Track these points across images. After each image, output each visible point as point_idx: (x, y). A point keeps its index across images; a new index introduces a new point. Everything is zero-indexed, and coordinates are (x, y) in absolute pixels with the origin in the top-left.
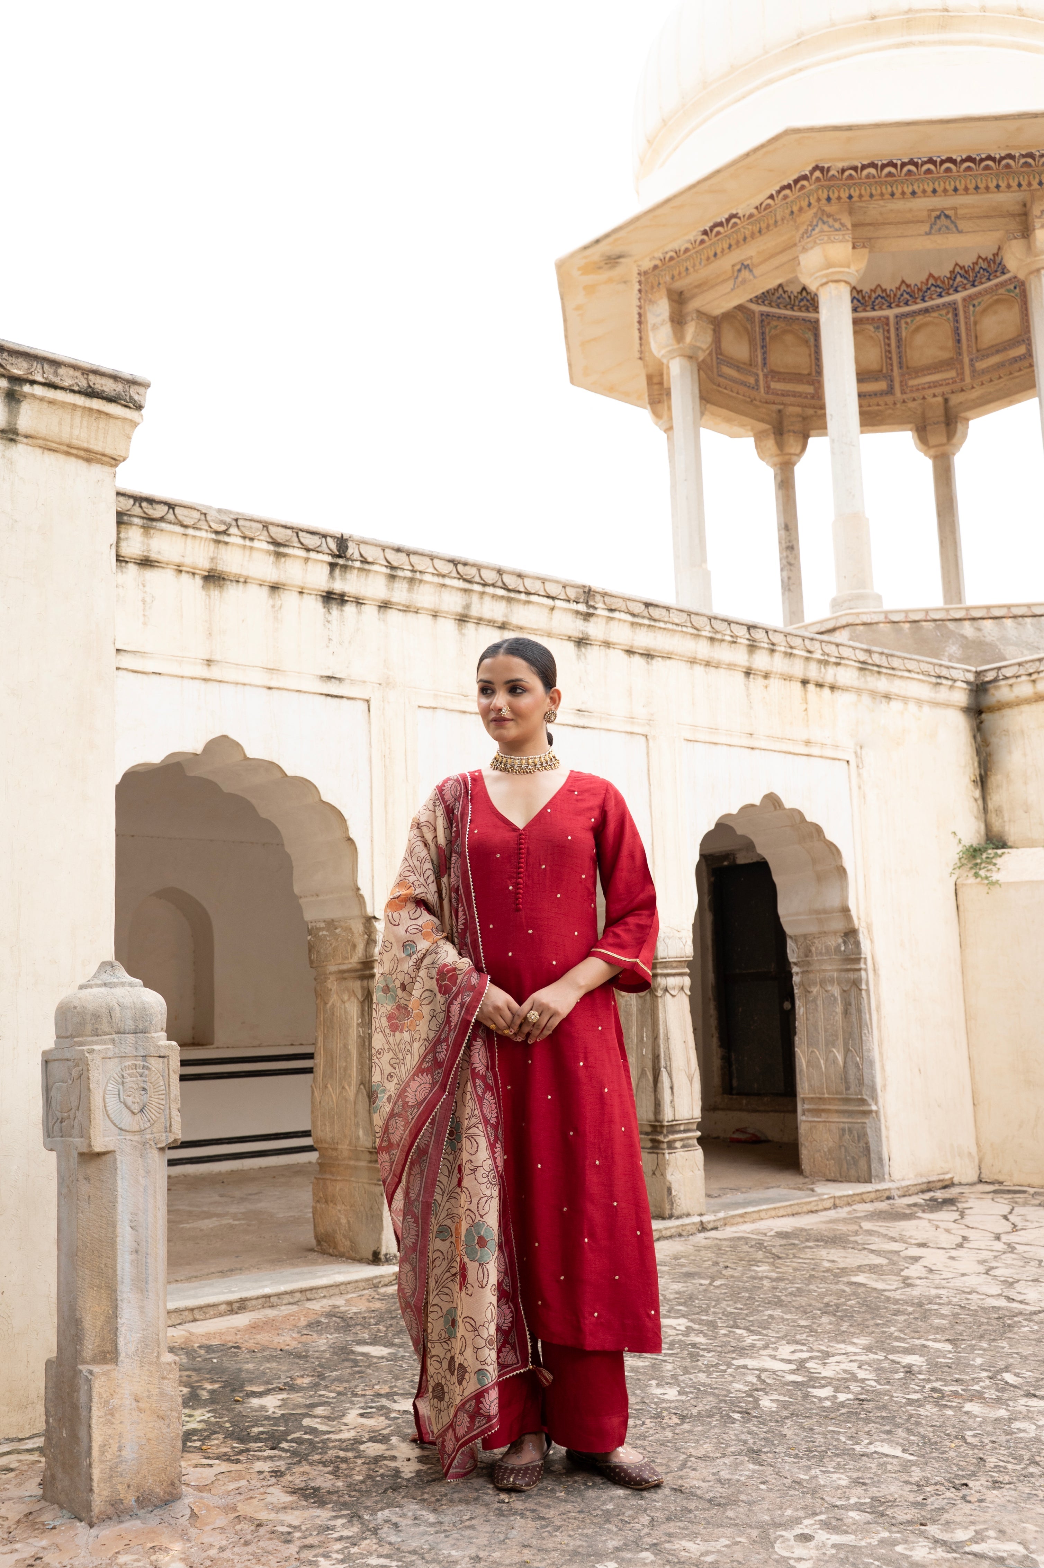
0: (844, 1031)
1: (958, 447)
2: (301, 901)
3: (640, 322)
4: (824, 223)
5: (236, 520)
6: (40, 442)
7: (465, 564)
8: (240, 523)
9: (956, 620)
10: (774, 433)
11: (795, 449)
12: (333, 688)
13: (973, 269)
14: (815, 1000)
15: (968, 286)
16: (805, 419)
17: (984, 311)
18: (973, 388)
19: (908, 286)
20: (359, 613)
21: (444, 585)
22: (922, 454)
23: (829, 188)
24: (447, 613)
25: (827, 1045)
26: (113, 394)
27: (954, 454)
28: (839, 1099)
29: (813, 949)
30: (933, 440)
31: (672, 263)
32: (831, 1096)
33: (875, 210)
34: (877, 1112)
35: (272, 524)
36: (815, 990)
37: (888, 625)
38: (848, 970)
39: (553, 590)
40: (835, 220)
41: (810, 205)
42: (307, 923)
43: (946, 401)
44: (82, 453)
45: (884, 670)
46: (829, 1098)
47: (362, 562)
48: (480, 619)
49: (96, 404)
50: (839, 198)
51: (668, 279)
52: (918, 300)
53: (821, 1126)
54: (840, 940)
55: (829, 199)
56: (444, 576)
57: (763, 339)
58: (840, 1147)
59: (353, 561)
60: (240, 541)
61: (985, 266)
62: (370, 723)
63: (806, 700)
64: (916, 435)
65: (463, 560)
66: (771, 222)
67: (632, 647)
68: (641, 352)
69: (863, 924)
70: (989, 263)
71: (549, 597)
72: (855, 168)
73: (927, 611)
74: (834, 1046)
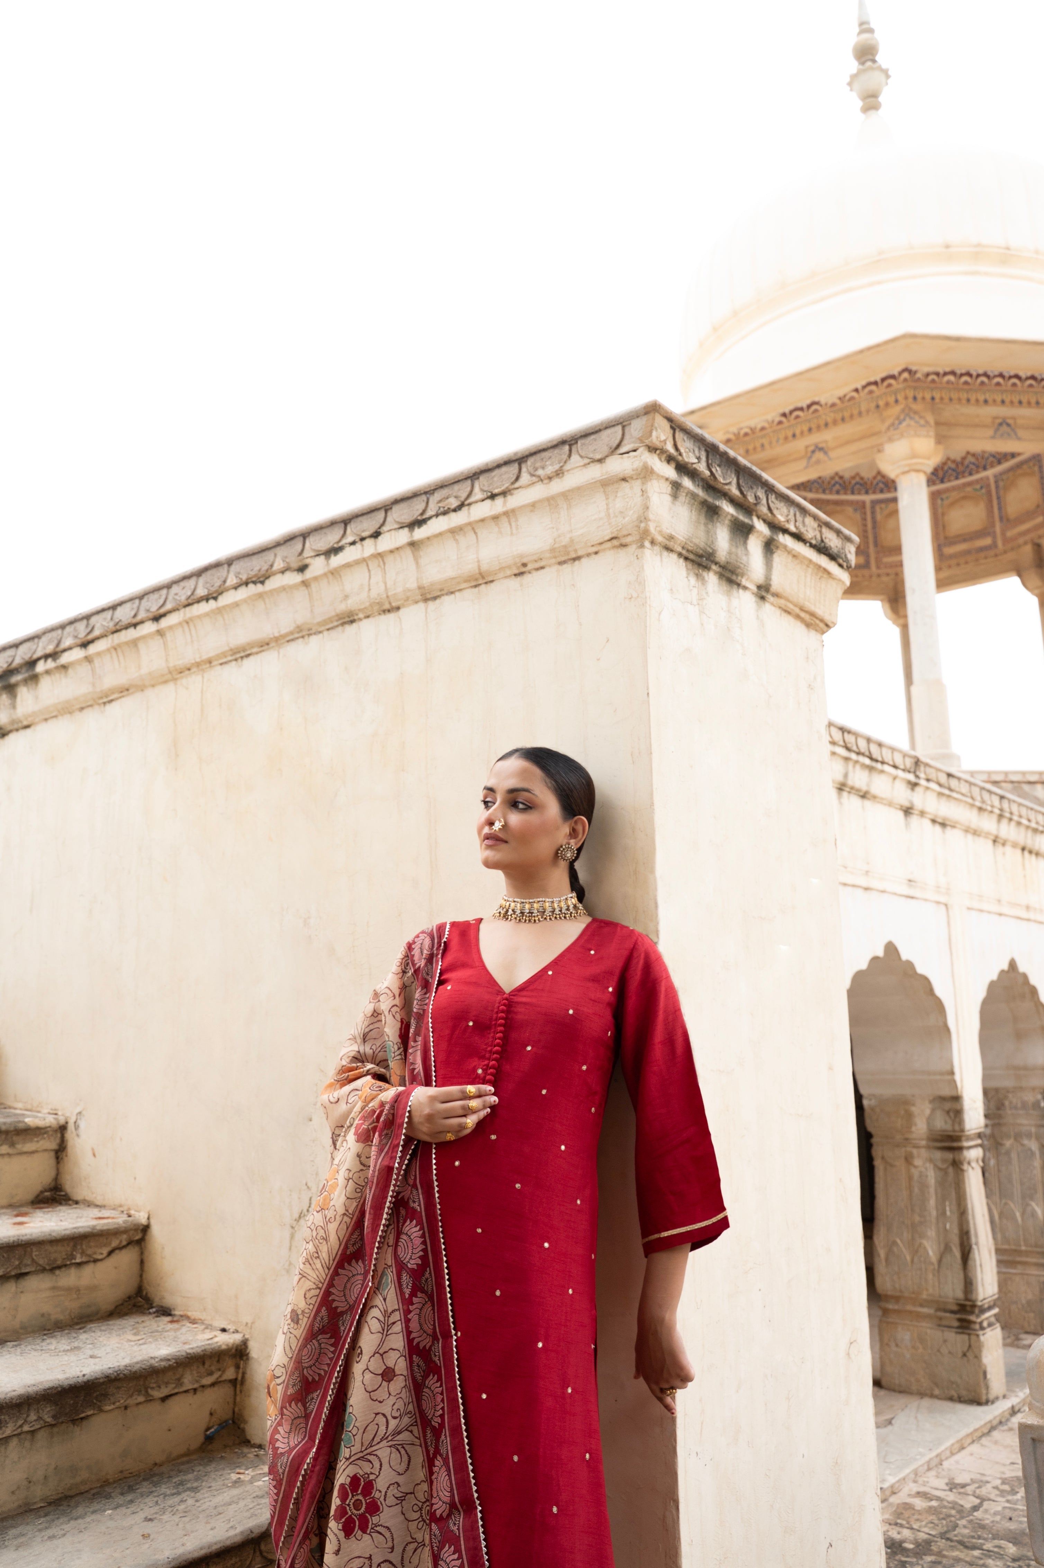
4: (911, 418)
6: (782, 602)
7: (849, 732)
14: (1008, 1153)
15: (937, 482)
21: (834, 753)
22: (890, 623)
23: (915, 388)
24: (832, 781)
25: (1023, 1197)
28: (1038, 1253)
29: (1007, 1103)
32: (1029, 1249)
33: (950, 412)
36: (1008, 1143)
40: (921, 417)
41: (897, 401)
44: (806, 617)
46: (1026, 1252)
48: (852, 788)
49: (823, 561)
50: (923, 398)
55: (915, 398)
56: (835, 744)
61: (953, 466)
63: (1024, 867)
64: (887, 606)
65: (848, 728)
67: (936, 816)
70: (957, 465)
71: (894, 766)
72: (937, 374)
73: (1006, 774)
74: (1032, 1199)
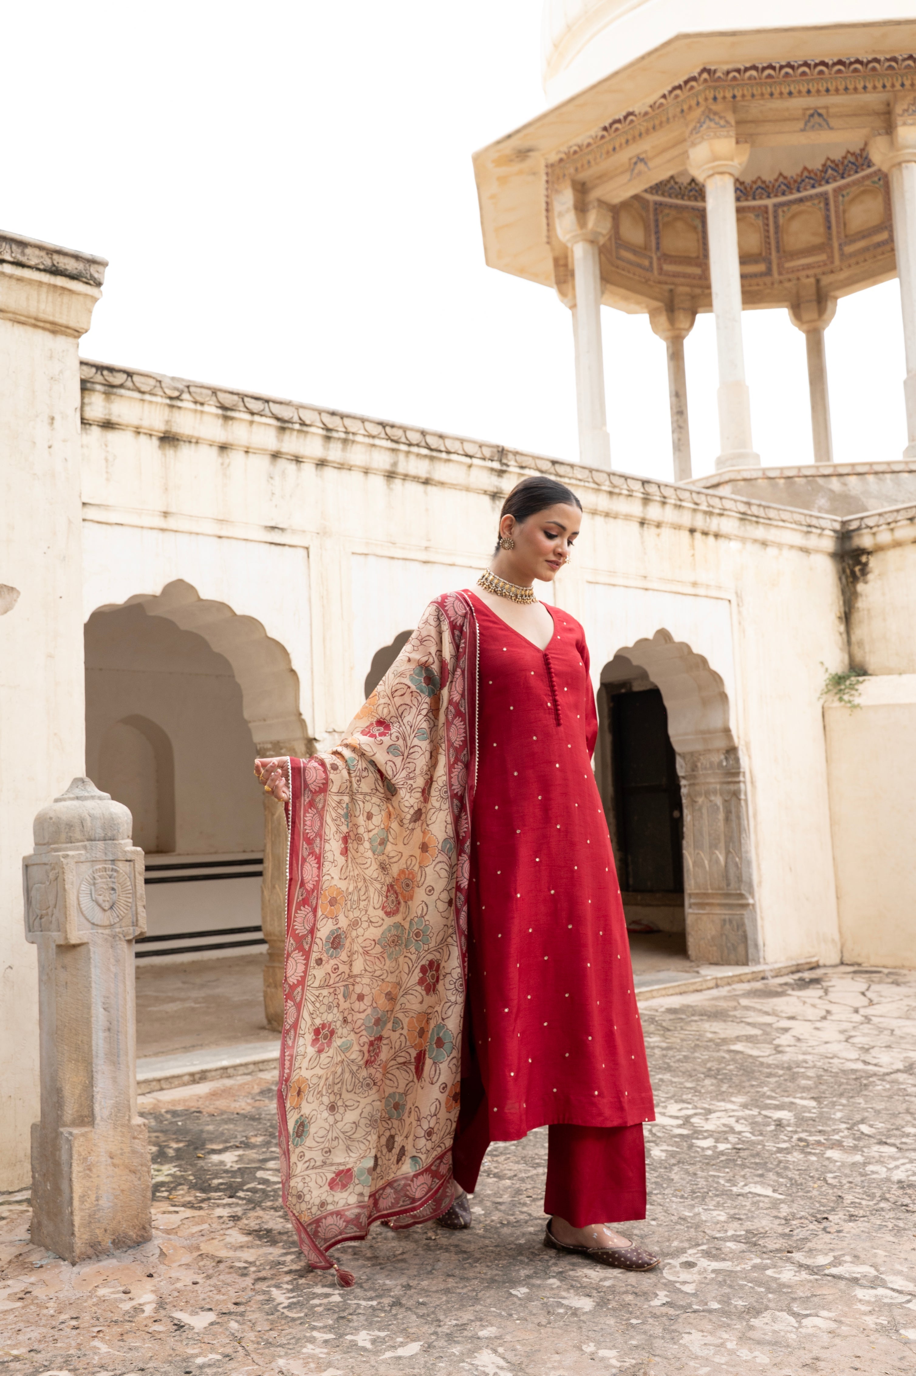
0: (725, 836)
1: (827, 323)
2: (250, 725)
3: (547, 210)
4: (711, 120)
5: (188, 387)
6: (10, 315)
7: (393, 426)
8: (192, 389)
9: (824, 476)
10: (667, 310)
11: (684, 324)
12: (276, 537)
13: (842, 163)
14: (700, 809)
15: (838, 178)
16: (693, 297)
17: (852, 200)
18: (841, 269)
19: (785, 178)
20: (299, 470)
21: (373, 445)
22: (796, 329)
23: (715, 88)
24: (377, 470)
25: (710, 847)
26: (75, 272)
27: (824, 329)
28: (721, 894)
29: (699, 765)
30: (806, 316)
31: (576, 156)
32: (714, 892)
33: (756, 108)
34: (753, 905)
35: (221, 390)
36: (700, 800)
37: (766, 481)
38: (729, 783)
39: (471, 449)
40: (721, 118)
41: (698, 104)
42: (255, 745)
43: (818, 281)
44: (48, 326)
45: (761, 520)
46: (713, 894)
47: (301, 424)
48: (407, 475)
49: (60, 281)
50: (724, 98)
51: (572, 170)
52: (794, 191)
53: (705, 918)
54: (722, 757)
55: (715, 99)
56: (373, 437)
57: (657, 226)
58: (722, 935)
59: (292, 423)
60: (192, 406)
61: (852, 159)
62: (309, 568)
63: (693, 547)
64: (791, 311)
65: (391, 423)
66: (664, 119)
68: (548, 237)
69: (742, 742)
70: (856, 157)
71: (467, 455)
72: (738, 71)
73: (799, 468)
74: (716, 848)
